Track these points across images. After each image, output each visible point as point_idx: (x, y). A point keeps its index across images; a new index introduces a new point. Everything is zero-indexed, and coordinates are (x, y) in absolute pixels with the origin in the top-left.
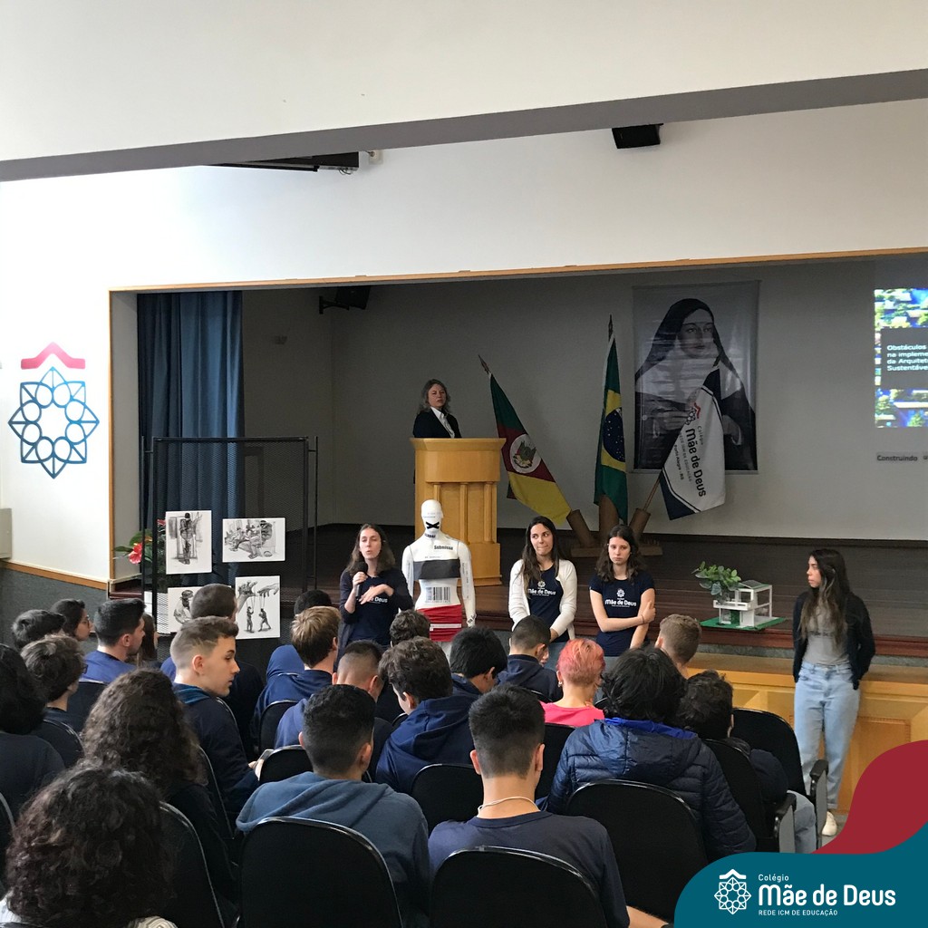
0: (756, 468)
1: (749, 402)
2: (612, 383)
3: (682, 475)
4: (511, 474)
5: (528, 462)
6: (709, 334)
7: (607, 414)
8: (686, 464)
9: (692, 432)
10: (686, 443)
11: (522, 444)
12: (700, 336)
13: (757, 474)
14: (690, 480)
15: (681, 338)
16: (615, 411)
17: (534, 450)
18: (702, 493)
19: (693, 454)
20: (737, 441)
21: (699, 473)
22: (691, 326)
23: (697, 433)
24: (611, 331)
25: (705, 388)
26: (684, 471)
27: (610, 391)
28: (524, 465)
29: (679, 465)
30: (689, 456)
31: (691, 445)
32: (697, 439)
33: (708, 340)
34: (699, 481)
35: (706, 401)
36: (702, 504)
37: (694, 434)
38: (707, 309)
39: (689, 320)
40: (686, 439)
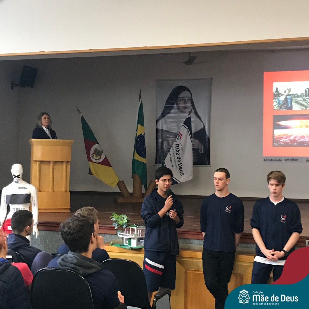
0: (210, 164)
1: (207, 133)
2: (141, 121)
3: (173, 165)
4: (90, 163)
5: (99, 157)
6: (190, 102)
7: (137, 136)
8: (175, 160)
9: (178, 145)
10: (175, 150)
11: (96, 149)
12: (185, 102)
13: (210, 167)
14: (176, 168)
15: (177, 104)
16: (141, 134)
17: (102, 152)
18: (182, 174)
19: (178, 156)
20: (201, 152)
21: (181, 165)
22: (182, 98)
23: (180, 146)
24: (140, 97)
25: (184, 125)
26: (173, 163)
27: (139, 125)
28: (97, 159)
29: (171, 161)
30: (176, 156)
31: (177, 151)
32: (180, 148)
33: (189, 105)
34: (181, 168)
35: (184, 131)
36: (182, 179)
37: (178, 146)
38: (189, 91)
39: (181, 95)
40: (175, 148)
